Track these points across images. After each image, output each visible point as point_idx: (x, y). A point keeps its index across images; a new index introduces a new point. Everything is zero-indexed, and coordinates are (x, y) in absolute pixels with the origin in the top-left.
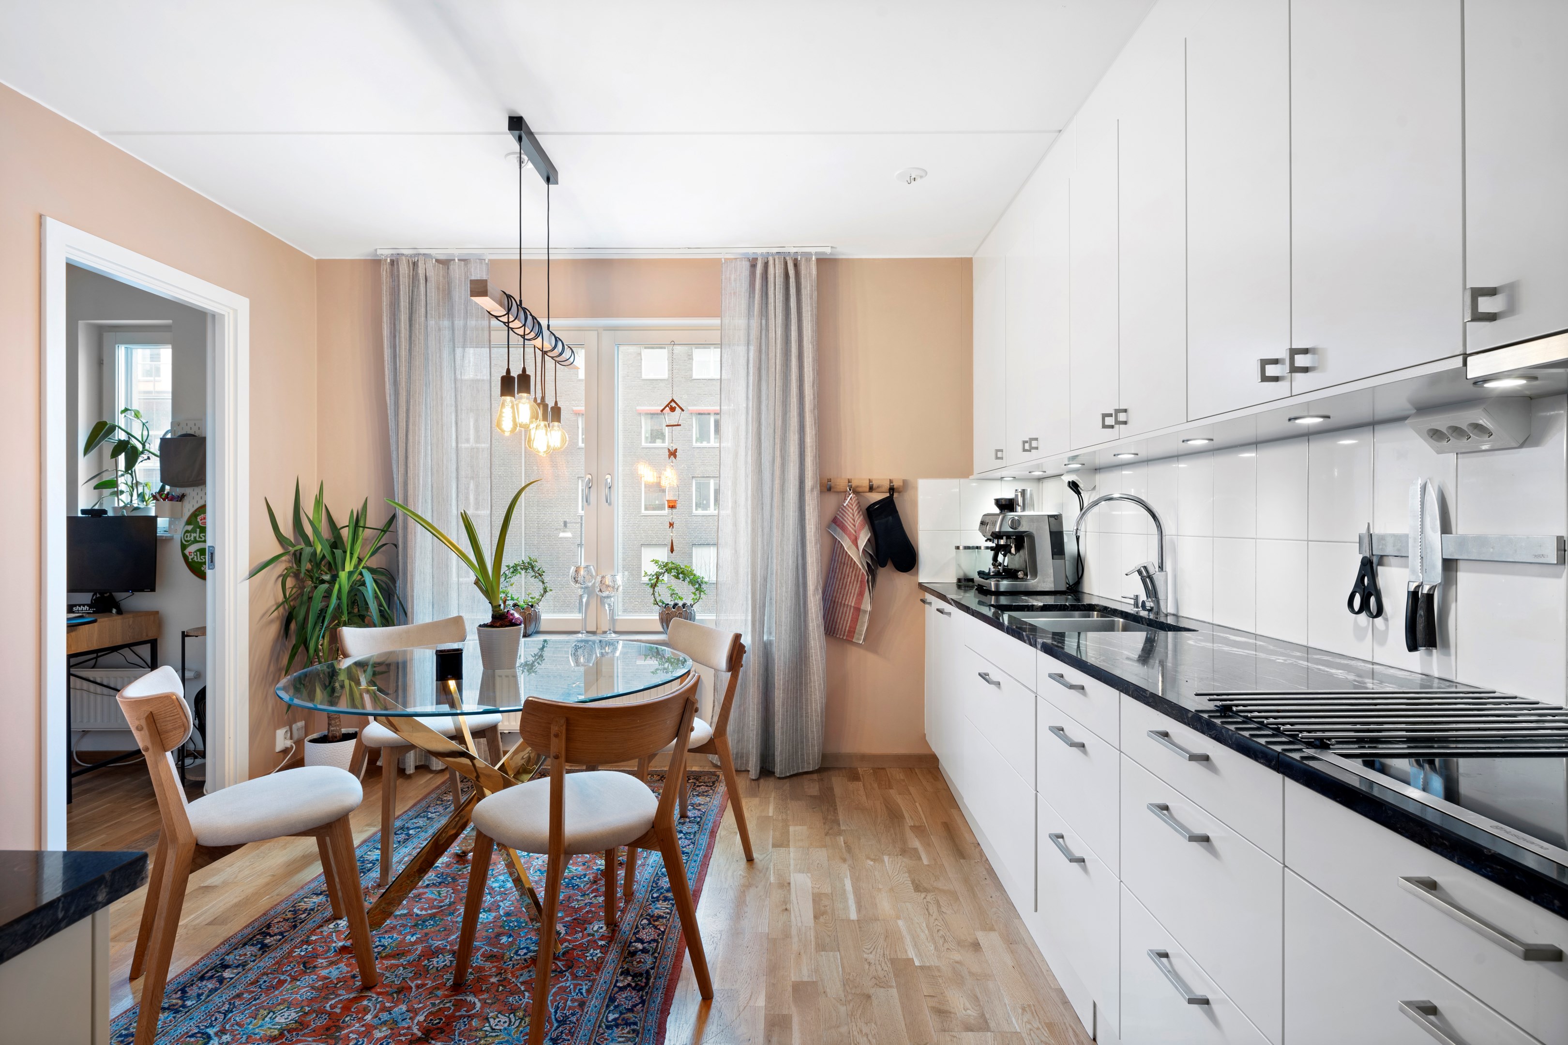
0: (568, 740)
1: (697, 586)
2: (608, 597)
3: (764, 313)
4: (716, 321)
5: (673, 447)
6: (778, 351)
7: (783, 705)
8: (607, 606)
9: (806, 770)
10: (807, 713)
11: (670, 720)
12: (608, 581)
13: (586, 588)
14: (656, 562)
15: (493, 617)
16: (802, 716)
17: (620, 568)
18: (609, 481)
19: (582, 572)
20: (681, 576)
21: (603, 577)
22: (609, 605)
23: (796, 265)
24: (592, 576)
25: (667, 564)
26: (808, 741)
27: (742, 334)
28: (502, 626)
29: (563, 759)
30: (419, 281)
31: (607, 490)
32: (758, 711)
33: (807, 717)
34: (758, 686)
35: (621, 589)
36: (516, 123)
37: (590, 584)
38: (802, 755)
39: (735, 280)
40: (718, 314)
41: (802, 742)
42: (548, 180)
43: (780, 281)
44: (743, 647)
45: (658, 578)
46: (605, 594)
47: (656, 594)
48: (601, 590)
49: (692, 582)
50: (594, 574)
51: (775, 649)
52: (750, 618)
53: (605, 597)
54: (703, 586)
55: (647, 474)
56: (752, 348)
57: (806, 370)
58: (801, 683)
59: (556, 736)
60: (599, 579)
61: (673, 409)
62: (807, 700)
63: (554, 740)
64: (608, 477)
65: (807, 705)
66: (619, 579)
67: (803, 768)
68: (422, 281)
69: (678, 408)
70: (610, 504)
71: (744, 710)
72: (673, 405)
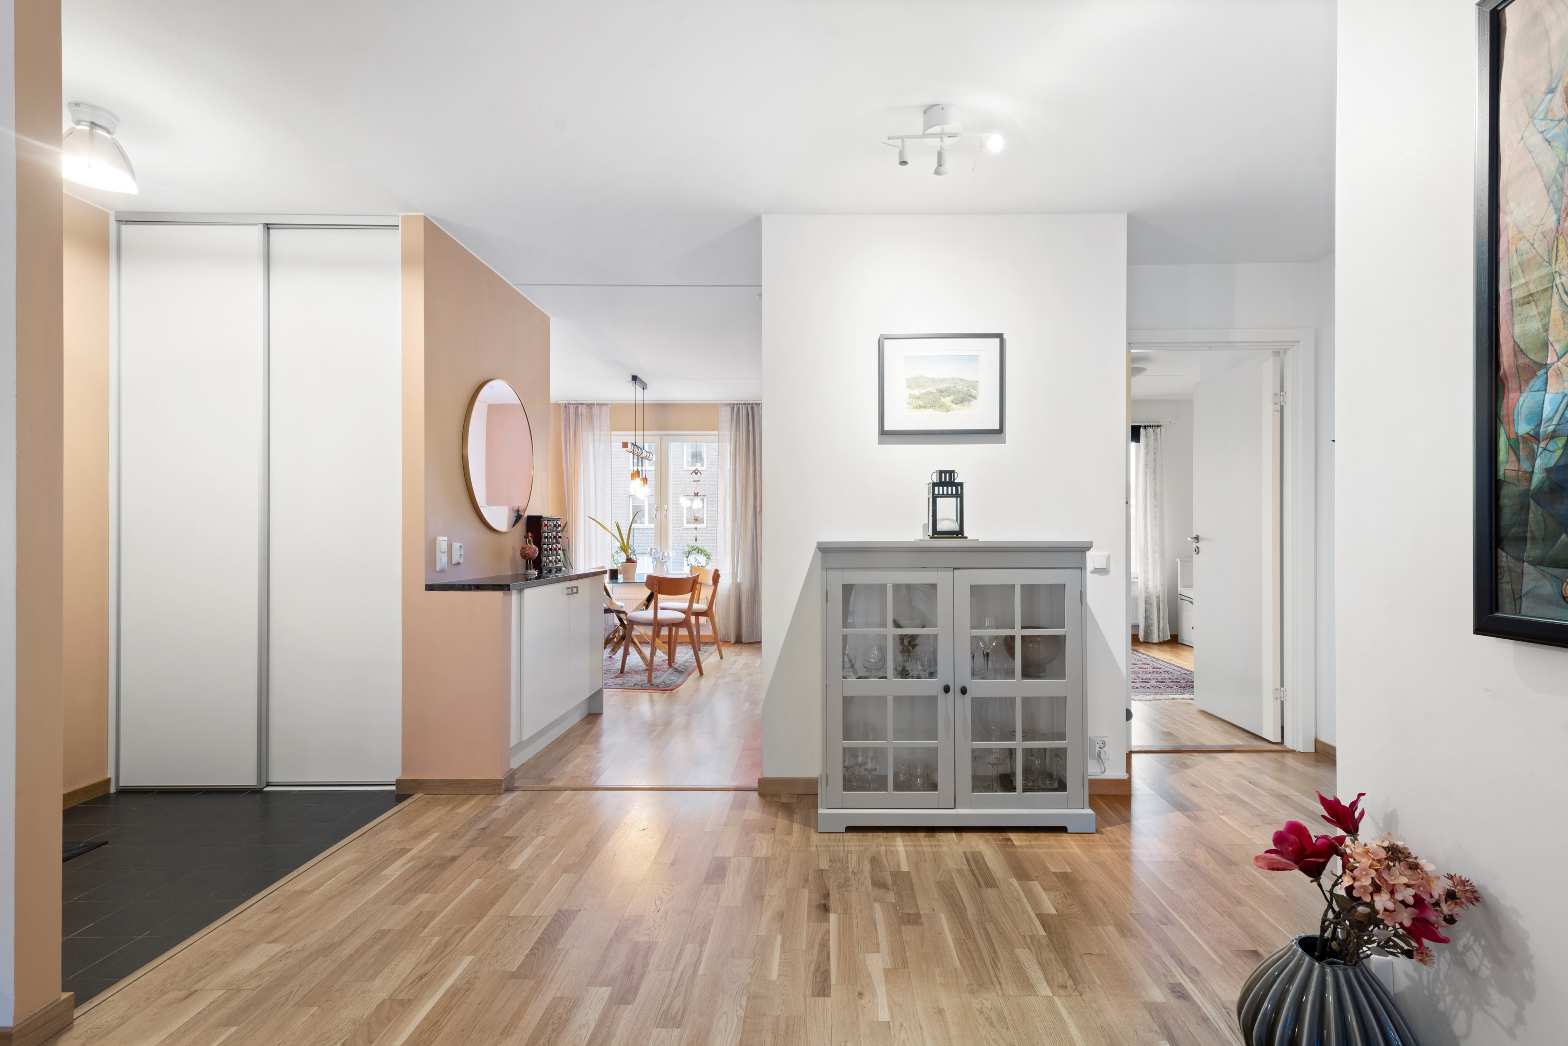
0: (659, 587)
1: (708, 557)
2: (666, 562)
3: (738, 429)
4: (716, 433)
5: (696, 491)
6: (744, 449)
7: (746, 610)
8: (665, 566)
9: (757, 641)
10: (758, 615)
11: (690, 585)
12: (666, 555)
13: (656, 558)
14: (688, 546)
15: (627, 560)
16: (755, 616)
17: (671, 548)
18: (666, 507)
19: (653, 550)
20: (700, 552)
21: (663, 553)
22: (666, 566)
23: (752, 408)
24: (658, 552)
25: (693, 546)
26: (758, 628)
27: (728, 437)
28: (630, 562)
29: (658, 592)
30: (579, 415)
31: (665, 512)
32: (734, 612)
33: (758, 616)
34: (735, 601)
35: (671, 559)
36: (634, 378)
37: (657, 556)
38: (756, 634)
39: (725, 415)
40: (717, 429)
41: (756, 628)
42: (644, 389)
43: (745, 416)
44: (719, 575)
45: (689, 553)
46: (664, 561)
47: (689, 561)
48: (662, 559)
49: (705, 555)
50: (659, 551)
51: (742, 585)
52: (731, 571)
53: (664, 562)
54: (710, 556)
55: (685, 502)
56: (732, 441)
57: (757, 457)
58: (755, 601)
59: (656, 585)
60: (661, 553)
61: (696, 473)
62: (758, 609)
63: (655, 586)
64: (666, 505)
65: (758, 611)
66: (671, 555)
67: (756, 639)
68: (580, 416)
69: (699, 473)
70: (666, 519)
71: (729, 614)
72: (697, 471)
